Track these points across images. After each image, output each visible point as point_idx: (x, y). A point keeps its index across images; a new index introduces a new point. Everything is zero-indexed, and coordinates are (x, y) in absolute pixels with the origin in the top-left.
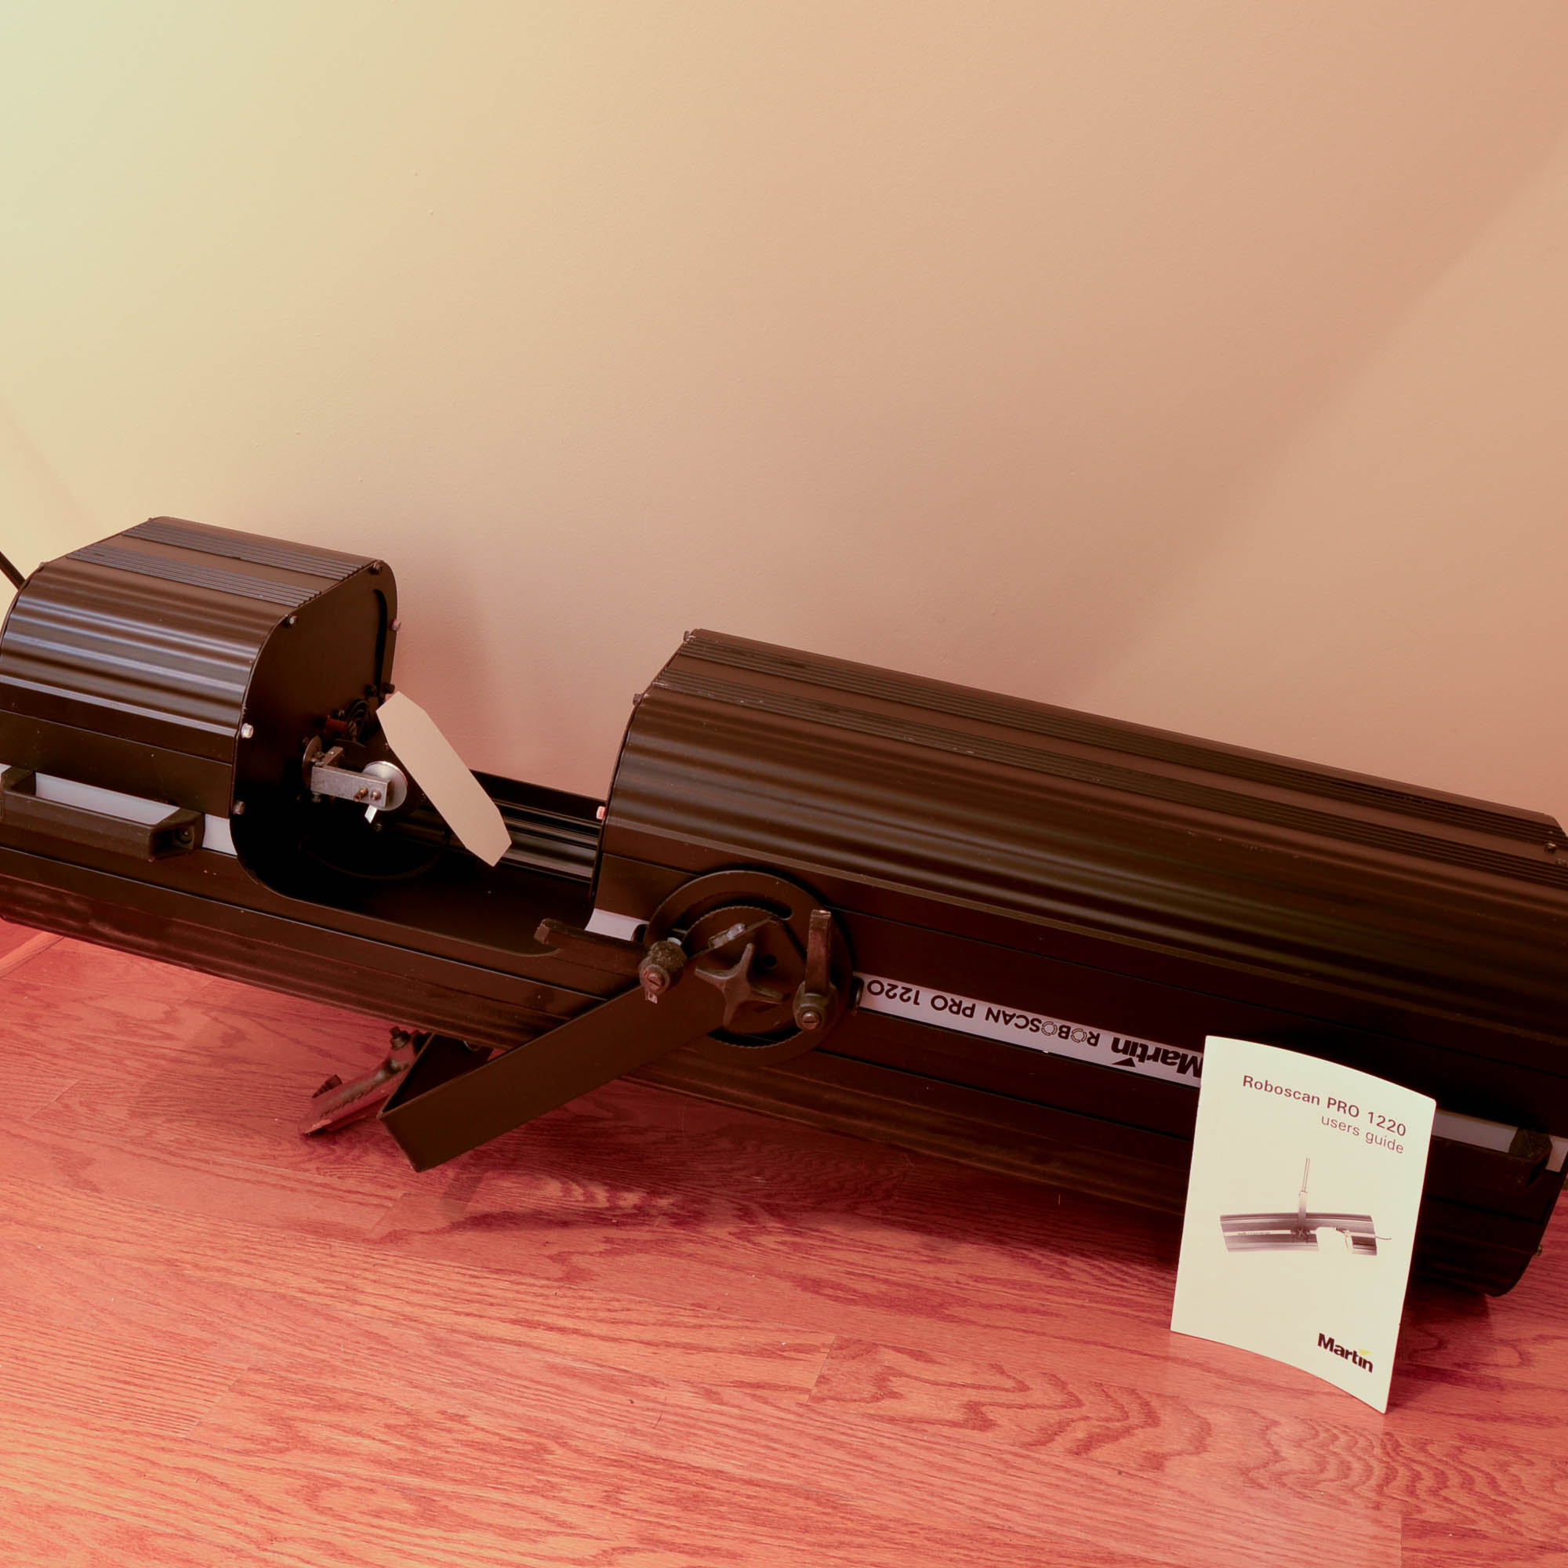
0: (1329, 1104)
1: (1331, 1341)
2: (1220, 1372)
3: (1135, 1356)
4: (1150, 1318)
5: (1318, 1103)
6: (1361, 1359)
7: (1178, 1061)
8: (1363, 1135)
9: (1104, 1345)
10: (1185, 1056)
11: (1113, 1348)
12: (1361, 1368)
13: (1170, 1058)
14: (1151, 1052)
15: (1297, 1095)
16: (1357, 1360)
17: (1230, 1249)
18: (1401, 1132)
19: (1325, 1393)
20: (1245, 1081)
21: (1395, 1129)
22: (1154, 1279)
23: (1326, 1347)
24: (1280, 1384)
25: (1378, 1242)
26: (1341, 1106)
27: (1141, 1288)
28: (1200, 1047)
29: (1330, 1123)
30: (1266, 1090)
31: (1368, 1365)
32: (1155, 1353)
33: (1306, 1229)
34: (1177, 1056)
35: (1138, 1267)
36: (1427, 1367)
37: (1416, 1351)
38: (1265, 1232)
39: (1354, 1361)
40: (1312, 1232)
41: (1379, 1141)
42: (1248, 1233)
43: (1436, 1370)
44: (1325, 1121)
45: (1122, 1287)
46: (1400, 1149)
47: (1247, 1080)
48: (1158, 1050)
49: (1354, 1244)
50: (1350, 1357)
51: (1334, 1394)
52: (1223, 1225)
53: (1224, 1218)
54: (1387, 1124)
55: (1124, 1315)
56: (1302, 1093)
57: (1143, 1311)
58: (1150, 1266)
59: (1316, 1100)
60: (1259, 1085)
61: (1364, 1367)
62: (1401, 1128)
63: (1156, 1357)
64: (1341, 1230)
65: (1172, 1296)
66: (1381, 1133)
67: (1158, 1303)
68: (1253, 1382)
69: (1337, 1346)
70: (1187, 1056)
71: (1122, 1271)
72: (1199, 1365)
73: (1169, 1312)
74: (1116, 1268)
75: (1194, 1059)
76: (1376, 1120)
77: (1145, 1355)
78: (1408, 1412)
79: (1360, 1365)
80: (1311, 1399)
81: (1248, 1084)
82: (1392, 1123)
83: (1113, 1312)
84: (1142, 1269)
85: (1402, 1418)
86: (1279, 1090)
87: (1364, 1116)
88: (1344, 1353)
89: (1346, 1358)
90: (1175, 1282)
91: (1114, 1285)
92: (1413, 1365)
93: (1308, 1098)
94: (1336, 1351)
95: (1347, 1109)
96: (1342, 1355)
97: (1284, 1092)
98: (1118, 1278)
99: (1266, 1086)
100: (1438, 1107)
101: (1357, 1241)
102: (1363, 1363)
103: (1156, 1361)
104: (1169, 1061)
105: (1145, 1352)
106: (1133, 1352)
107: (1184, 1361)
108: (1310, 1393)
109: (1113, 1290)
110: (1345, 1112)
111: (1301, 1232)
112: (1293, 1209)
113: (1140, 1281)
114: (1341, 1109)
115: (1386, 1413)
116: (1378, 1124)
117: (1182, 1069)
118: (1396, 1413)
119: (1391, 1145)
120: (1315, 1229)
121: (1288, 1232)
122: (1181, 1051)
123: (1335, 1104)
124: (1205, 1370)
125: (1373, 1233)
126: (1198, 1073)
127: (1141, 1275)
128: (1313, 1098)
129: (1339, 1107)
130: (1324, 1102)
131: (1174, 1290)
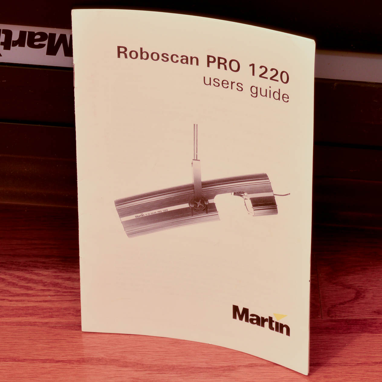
0: (209, 62)
1: (246, 311)
2: (138, 365)
3: (47, 365)
4: (59, 323)
5: (197, 64)
6: (277, 324)
7: (46, 42)
8: (246, 88)
9: (14, 360)
10: (53, 36)
11: (24, 360)
12: (279, 334)
13: (38, 40)
14: (15, 37)
15: (175, 59)
16: (274, 325)
17: (130, 234)
18: (285, 80)
19: (246, 366)
20: (119, 52)
21: (278, 77)
22: (60, 281)
23: (241, 319)
24: (199, 365)
25: (278, 200)
26: (221, 62)
27: (47, 293)
28: (68, 24)
29: (212, 82)
30: (142, 58)
31: (285, 329)
32: (69, 358)
33: (204, 199)
34: (43, 36)
35: (41, 272)
36: (346, 320)
37: (334, 306)
38: (162, 210)
39: (271, 327)
40: (210, 201)
41: (264, 93)
42: (146, 214)
43: (356, 322)
44: (207, 82)
45: (27, 295)
46: (285, 98)
47: (121, 51)
48: (22, 34)
49: (254, 206)
50: (267, 324)
51: (256, 365)
52: (118, 210)
53: (119, 203)
54: (270, 74)
55: (30, 324)
56: (180, 56)
57: (52, 317)
58: (53, 268)
59: (194, 60)
60: (134, 55)
61: (282, 332)
62: (284, 75)
63: (70, 362)
64: (239, 193)
65: (78, 295)
66: (265, 84)
67: (66, 305)
68: (173, 368)
69: (252, 315)
70: (55, 35)
71: (25, 279)
72: (113, 361)
73: (78, 312)
74: (18, 277)
75: (63, 37)
76: (259, 71)
77: (58, 362)
78: (332, 369)
79: (277, 330)
80: (233, 374)
81: (122, 55)
82: (274, 72)
83: (19, 324)
84: (45, 273)
85: (326, 377)
86: (155, 57)
87: (246, 69)
88: (260, 321)
89: (263, 325)
90: (79, 280)
91: (18, 295)
92: (332, 321)
93: (186, 60)
94: (252, 321)
95: (227, 64)
96: (258, 323)
97: (161, 57)
98: (21, 287)
99: (142, 54)
100: (319, 48)
101: (258, 203)
102: (280, 327)
103: (69, 366)
104: (36, 43)
105: (58, 359)
106: (44, 361)
107: (99, 361)
108: (231, 369)
109: (17, 301)
110: (226, 69)
111: (199, 204)
112: (188, 180)
113: (45, 286)
114: (222, 66)
115: (309, 374)
116: (261, 76)
117: (52, 51)
118: (320, 373)
119: (276, 95)
120: (212, 197)
121: (186, 205)
122: (48, 31)
123: (214, 61)
124: (123, 366)
125: (271, 190)
126: (69, 52)
127: (45, 280)
128: (192, 58)
129: (219, 63)
130: (203, 61)
131: (79, 288)
